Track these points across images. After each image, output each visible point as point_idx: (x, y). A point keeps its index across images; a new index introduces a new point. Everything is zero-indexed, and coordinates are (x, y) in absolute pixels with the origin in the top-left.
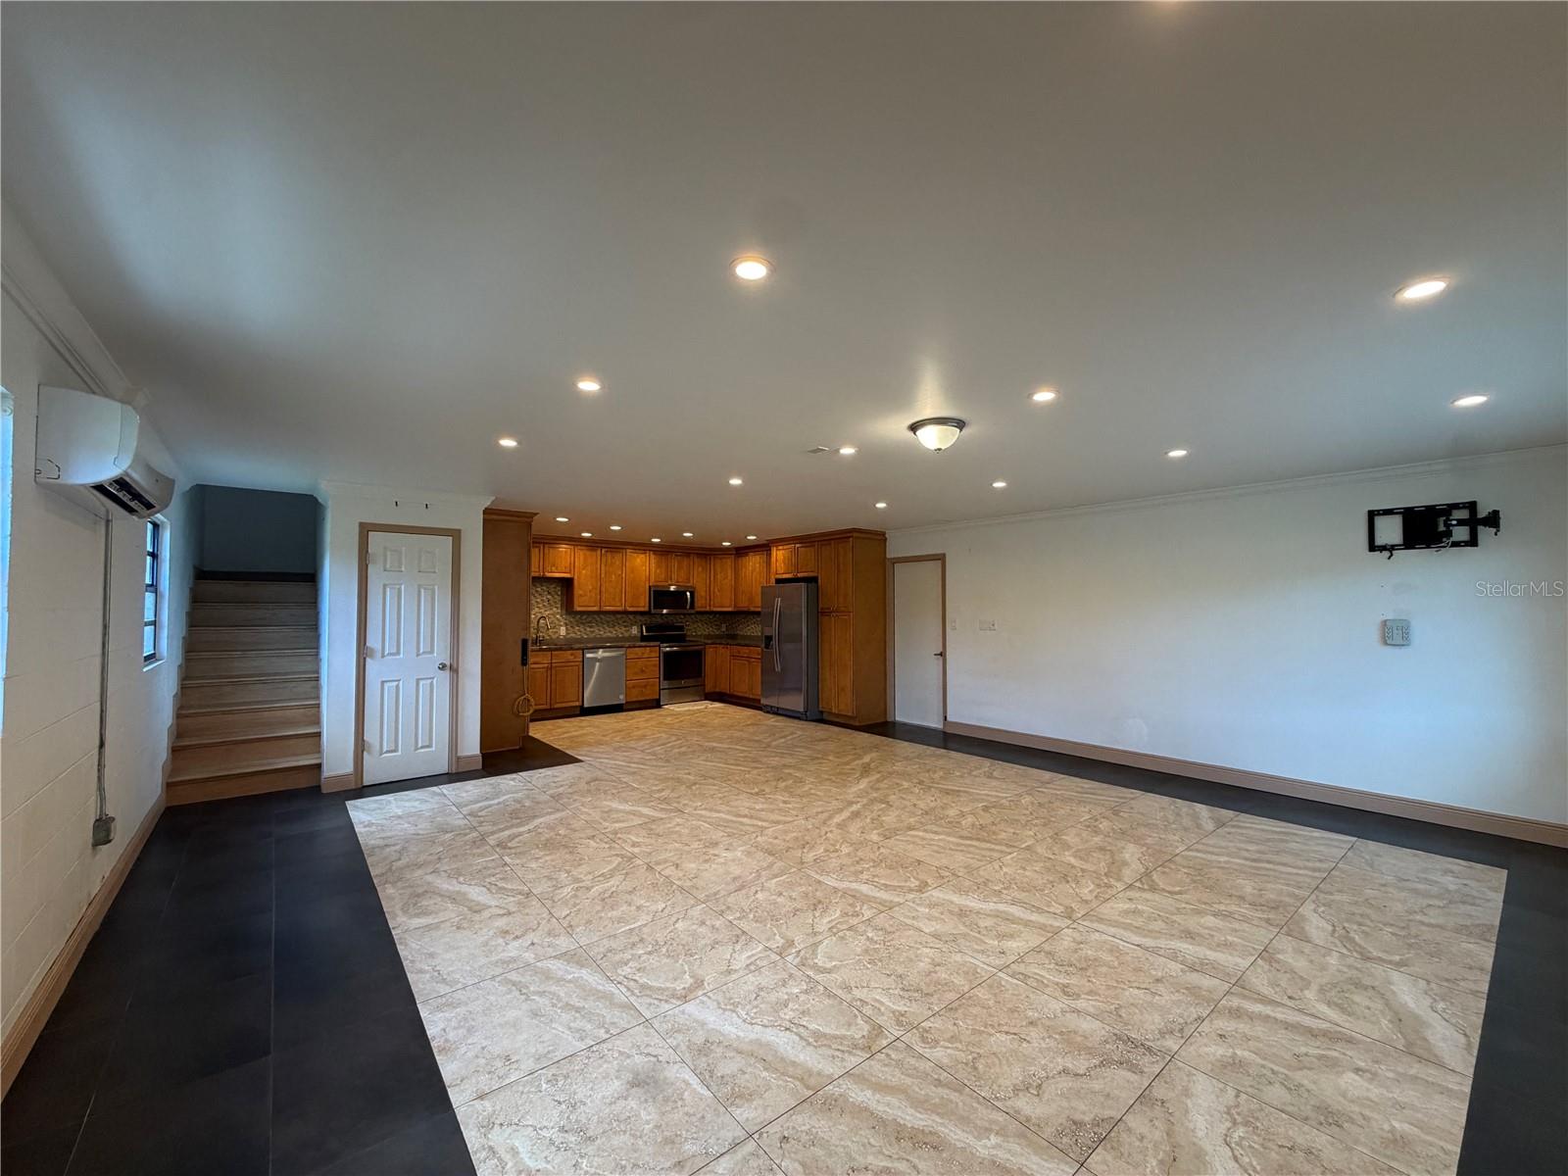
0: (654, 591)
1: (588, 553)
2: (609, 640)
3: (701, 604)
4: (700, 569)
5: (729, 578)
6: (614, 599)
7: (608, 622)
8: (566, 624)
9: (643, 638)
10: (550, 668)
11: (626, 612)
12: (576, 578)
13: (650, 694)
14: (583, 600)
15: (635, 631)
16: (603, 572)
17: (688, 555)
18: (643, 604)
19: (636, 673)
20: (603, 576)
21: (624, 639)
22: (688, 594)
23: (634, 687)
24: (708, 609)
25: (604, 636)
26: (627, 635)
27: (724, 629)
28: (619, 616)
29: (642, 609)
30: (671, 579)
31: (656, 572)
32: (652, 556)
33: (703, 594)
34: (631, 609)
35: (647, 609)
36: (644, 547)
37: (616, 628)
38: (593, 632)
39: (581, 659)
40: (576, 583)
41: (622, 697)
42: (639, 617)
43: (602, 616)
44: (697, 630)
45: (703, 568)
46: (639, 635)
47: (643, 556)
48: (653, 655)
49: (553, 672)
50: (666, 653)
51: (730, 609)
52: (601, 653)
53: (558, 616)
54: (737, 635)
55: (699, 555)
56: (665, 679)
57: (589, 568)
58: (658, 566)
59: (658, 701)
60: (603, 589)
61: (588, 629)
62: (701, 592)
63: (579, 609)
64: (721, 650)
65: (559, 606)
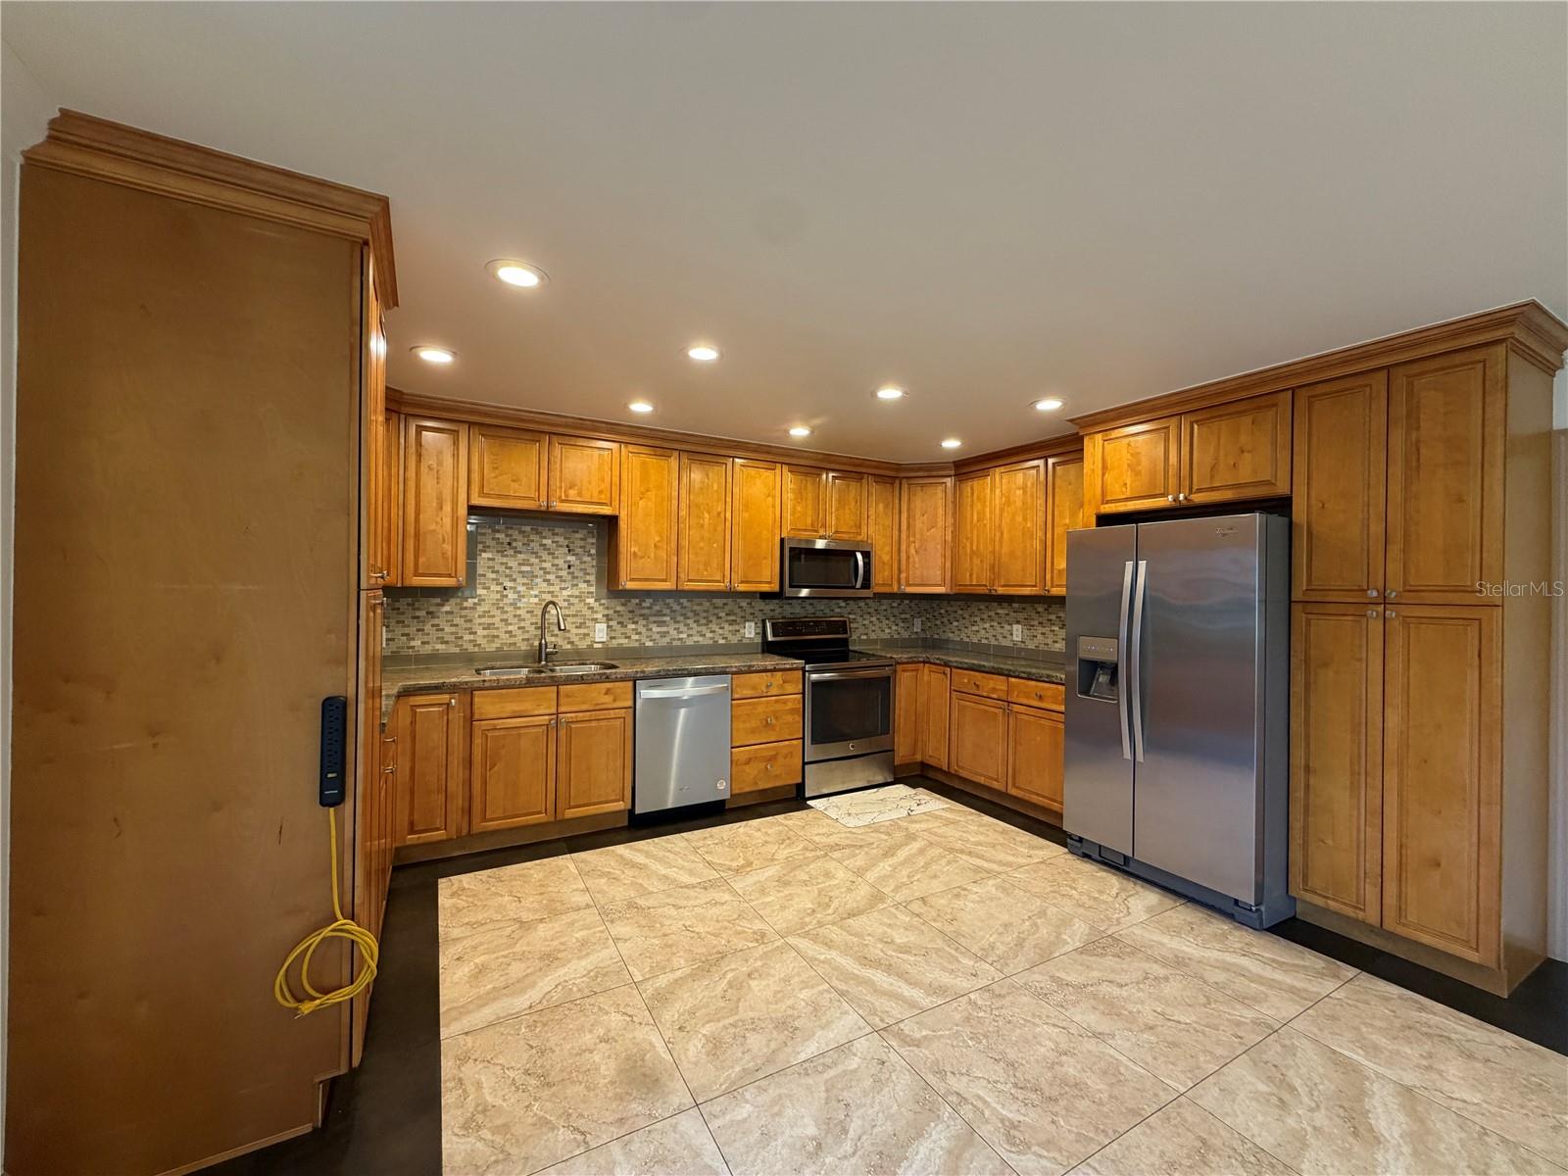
0: (792, 549)
1: (652, 461)
2: (699, 652)
3: (882, 579)
4: (881, 506)
5: (940, 523)
6: (707, 564)
7: (696, 614)
8: (608, 618)
9: (768, 648)
10: (555, 725)
11: (731, 594)
12: (623, 516)
13: (783, 776)
14: (640, 566)
15: (750, 631)
16: (683, 505)
17: (859, 476)
18: (768, 577)
19: (753, 731)
20: (683, 513)
21: (728, 650)
22: (859, 556)
23: (748, 761)
24: (895, 589)
25: (690, 642)
26: (734, 640)
27: (917, 628)
28: (719, 602)
29: (765, 588)
30: (824, 526)
31: (794, 508)
32: (787, 476)
33: (886, 558)
34: (742, 588)
35: (776, 587)
36: (771, 454)
37: (714, 627)
38: (664, 635)
39: (630, 703)
40: (623, 525)
41: (722, 785)
42: (759, 604)
43: (684, 601)
44: (869, 631)
45: (886, 507)
46: (759, 640)
47: (769, 473)
48: (790, 688)
49: (562, 733)
50: (816, 684)
51: (941, 590)
52: (689, 688)
53: (591, 601)
54: (948, 641)
55: (880, 479)
56: (814, 741)
57: (651, 494)
58: (799, 495)
59: (800, 787)
60: (685, 543)
61: (655, 629)
62: (882, 554)
63: (630, 585)
64: (927, 674)
65: (592, 578)
